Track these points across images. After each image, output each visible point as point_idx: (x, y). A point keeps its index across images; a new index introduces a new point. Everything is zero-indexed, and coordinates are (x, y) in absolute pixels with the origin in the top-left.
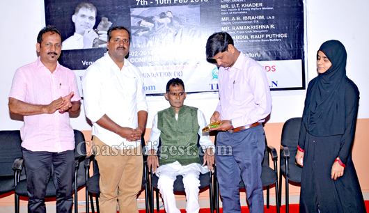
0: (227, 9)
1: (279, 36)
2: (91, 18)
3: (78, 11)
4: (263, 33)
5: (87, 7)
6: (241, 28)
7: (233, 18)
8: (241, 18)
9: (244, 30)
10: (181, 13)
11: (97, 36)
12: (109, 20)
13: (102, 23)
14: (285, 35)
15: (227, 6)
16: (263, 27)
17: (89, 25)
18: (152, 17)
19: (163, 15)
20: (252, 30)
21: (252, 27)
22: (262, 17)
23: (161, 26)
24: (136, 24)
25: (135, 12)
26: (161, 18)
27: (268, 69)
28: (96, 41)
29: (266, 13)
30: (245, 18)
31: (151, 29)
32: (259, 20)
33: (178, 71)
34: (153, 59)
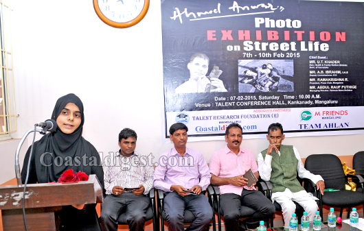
0: (314, 64)
1: (351, 87)
2: (204, 66)
3: (193, 60)
4: (339, 85)
5: (201, 57)
6: (324, 80)
7: (319, 72)
8: (324, 72)
9: (327, 82)
10: (279, 65)
11: (209, 82)
12: (220, 69)
13: (214, 71)
14: (355, 87)
15: (314, 62)
16: (340, 80)
17: (202, 73)
18: (256, 68)
19: (264, 67)
20: (332, 82)
21: (332, 80)
22: (339, 72)
23: (263, 76)
24: (242, 73)
25: (242, 62)
26: (263, 68)
27: (342, 113)
28: (208, 86)
29: (342, 69)
30: (327, 72)
31: (254, 78)
32: (338, 74)
33: (276, 113)
34: (256, 103)
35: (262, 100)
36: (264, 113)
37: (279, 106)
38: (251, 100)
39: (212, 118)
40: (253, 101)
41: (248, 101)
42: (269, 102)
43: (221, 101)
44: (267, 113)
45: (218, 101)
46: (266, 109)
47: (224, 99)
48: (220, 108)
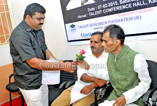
33: (138, 14)
34: (118, 8)
35: (123, 4)
36: (127, 17)
37: (139, 8)
38: (114, 6)
39: (89, 26)
40: (116, 6)
41: (111, 7)
42: (130, 5)
43: (92, 12)
44: (129, 16)
45: (91, 12)
46: (128, 12)
47: (94, 9)
48: (93, 17)
